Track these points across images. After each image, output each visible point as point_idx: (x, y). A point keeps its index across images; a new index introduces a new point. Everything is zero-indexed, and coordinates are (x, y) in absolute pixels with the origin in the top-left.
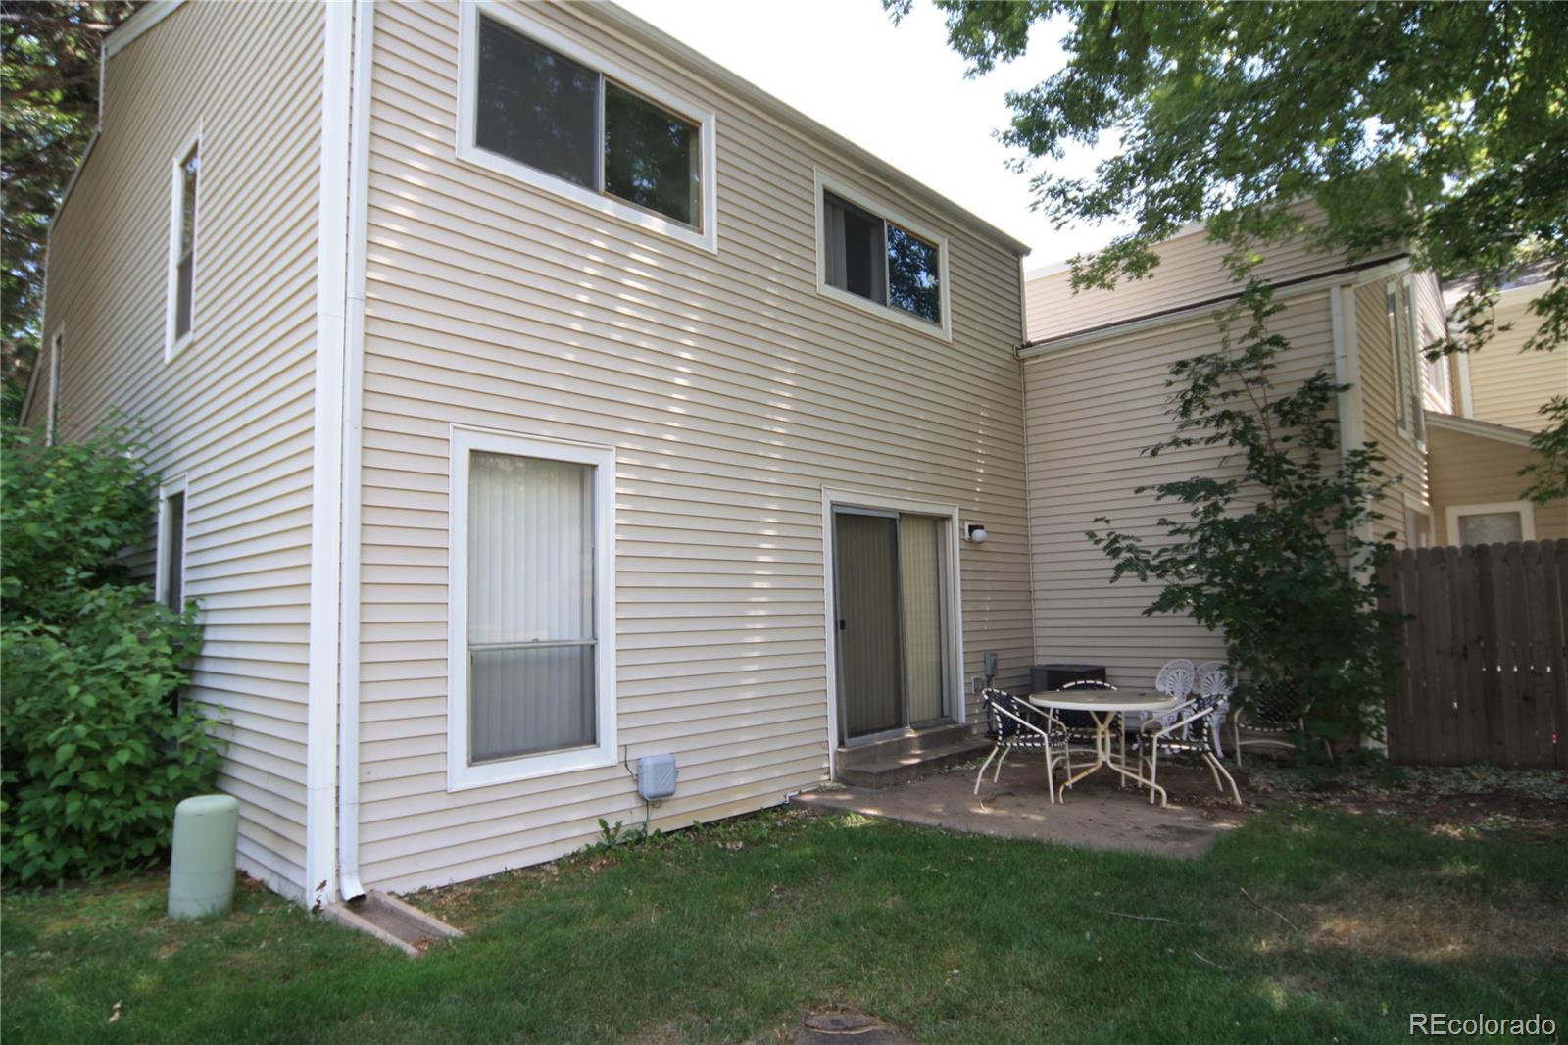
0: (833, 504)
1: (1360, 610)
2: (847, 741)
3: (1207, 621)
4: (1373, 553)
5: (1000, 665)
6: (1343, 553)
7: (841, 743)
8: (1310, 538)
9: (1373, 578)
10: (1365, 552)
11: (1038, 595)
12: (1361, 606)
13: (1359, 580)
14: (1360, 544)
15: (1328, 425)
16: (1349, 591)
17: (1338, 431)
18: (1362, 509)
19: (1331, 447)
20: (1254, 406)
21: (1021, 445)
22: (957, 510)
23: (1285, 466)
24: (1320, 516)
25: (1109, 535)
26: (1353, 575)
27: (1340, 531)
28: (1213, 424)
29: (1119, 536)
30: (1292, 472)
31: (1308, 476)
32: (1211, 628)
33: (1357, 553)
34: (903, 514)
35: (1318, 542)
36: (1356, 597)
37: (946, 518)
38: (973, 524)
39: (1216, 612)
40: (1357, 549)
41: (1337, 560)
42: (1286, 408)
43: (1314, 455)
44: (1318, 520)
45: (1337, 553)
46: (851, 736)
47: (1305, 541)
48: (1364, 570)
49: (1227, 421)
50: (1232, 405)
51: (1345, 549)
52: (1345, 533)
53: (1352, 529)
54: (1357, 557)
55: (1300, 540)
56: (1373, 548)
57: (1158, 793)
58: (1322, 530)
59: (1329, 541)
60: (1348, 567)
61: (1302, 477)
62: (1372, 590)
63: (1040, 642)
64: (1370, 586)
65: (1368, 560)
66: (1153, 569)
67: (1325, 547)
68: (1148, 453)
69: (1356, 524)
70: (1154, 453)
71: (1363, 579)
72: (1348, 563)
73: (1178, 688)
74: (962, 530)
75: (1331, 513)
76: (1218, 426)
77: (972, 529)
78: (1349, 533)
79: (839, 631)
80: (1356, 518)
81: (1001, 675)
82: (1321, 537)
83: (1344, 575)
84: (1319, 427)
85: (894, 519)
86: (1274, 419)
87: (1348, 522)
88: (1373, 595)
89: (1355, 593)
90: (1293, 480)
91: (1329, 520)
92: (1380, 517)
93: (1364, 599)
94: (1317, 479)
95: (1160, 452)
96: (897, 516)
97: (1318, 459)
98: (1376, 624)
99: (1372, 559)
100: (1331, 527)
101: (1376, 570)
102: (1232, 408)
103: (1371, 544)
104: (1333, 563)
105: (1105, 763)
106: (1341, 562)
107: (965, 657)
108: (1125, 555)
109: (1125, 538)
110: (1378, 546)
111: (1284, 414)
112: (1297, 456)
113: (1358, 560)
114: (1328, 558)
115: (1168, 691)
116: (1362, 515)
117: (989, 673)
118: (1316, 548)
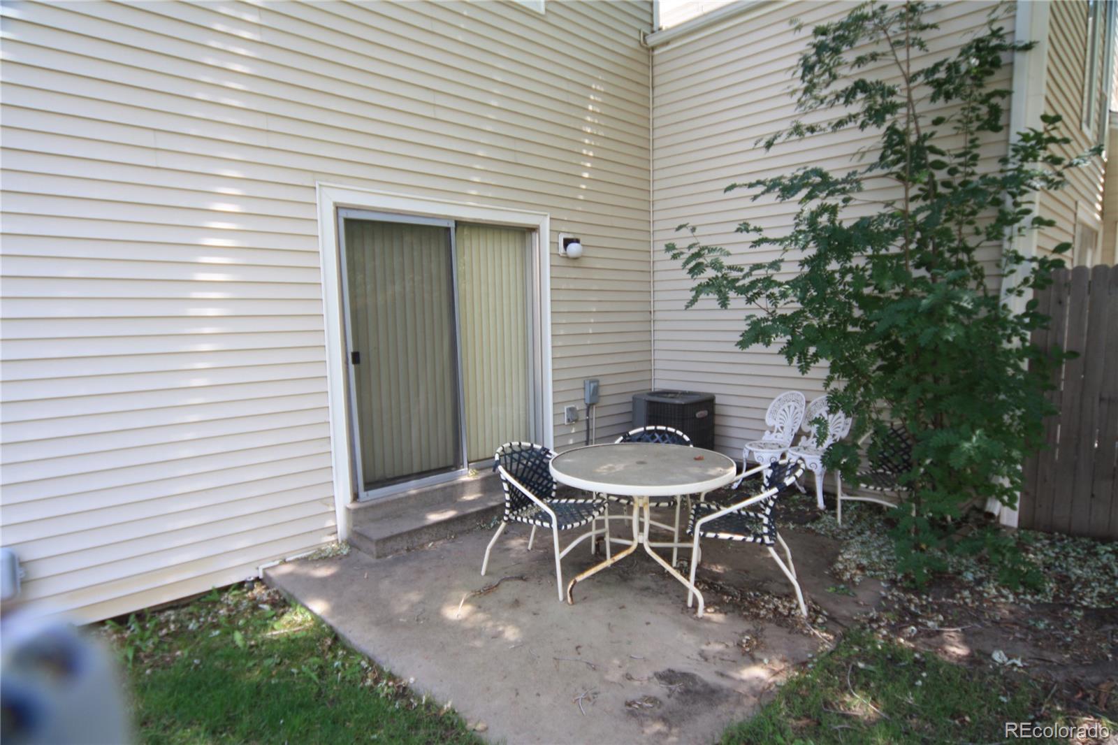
0: (338, 208)
1: (1006, 345)
2: (362, 494)
3: (799, 361)
4: (1034, 271)
5: (603, 392)
6: (995, 271)
7: (356, 497)
8: (954, 251)
9: (1031, 305)
10: (1024, 270)
11: (658, 316)
12: (1009, 341)
13: (1010, 307)
14: (1018, 259)
15: (994, 101)
16: (997, 320)
17: (1009, 110)
18: (1028, 212)
19: (996, 129)
20: (898, 73)
21: (646, 149)
22: (548, 220)
23: (932, 158)
24: (971, 223)
25: (690, 247)
26: (1006, 299)
27: (995, 243)
28: (842, 100)
29: (703, 249)
30: (939, 165)
31: (961, 169)
32: (804, 369)
33: (1012, 272)
34: (459, 224)
35: (963, 257)
36: (1005, 329)
37: (533, 230)
38: (570, 236)
39: (812, 350)
40: (1015, 267)
41: (985, 281)
42: (942, 75)
43: (972, 141)
44: (967, 229)
45: (986, 272)
46: (370, 485)
47: (947, 255)
48: (1020, 293)
49: (860, 96)
50: (871, 75)
51: (998, 266)
52: (1001, 246)
53: (1010, 239)
54: (1013, 275)
55: (941, 254)
56: (1035, 265)
57: (695, 599)
58: (971, 242)
59: (978, 255)
60: (999, 290)
61: (953, 172)
62: (1027, 320)
63: (658, 365)
64: (1025, 315)
65: (1026, 281)
66: (742, 290)
67: (972, 263)
68: (762, 143)
69: (1016, 232)
70: (769, 145)
71: (1017, 306)
72: (1000, 284)
73: (788, 423)
74: (554, 243)
75: (986, 217)
76: (847, 102)
77: (567, 242)
78: (1006, 245)
79: (352, 367)
80: (1016, 226)
81: (604, 402)
82: (968, 250)
83: (992, 301)
84: (982, 102)
85: (448, 229)
86: (923, 91)
87: (1007, 230)
88: (1027, 327)
89: (1004, 323)
90: (941, 175)
91: (982, 228)
92: (1050, 224)
93: (1015, 332)
94: (973, 174)
95: (775, 142)
96: (452, 225)
97: (977, 146)
98: (1025, 365)
99: (1032, 280)
100: (983, 237)
101: (1035, 294)
102: (870, 79)
103: (1033, 259)
104: (980, 284)
105: (640, 546)
106: (990, 284)
107: (554, 387)
108: (710, 273)
109: (711, 250)
110: (1043, 262)
111: (938, 84)
112: (948, 142)
113: (1013, 281)
114: (975, 278)
115: (778, 426)
116: (1026, 220)
117: (588, 402)
118: (960, 264)
